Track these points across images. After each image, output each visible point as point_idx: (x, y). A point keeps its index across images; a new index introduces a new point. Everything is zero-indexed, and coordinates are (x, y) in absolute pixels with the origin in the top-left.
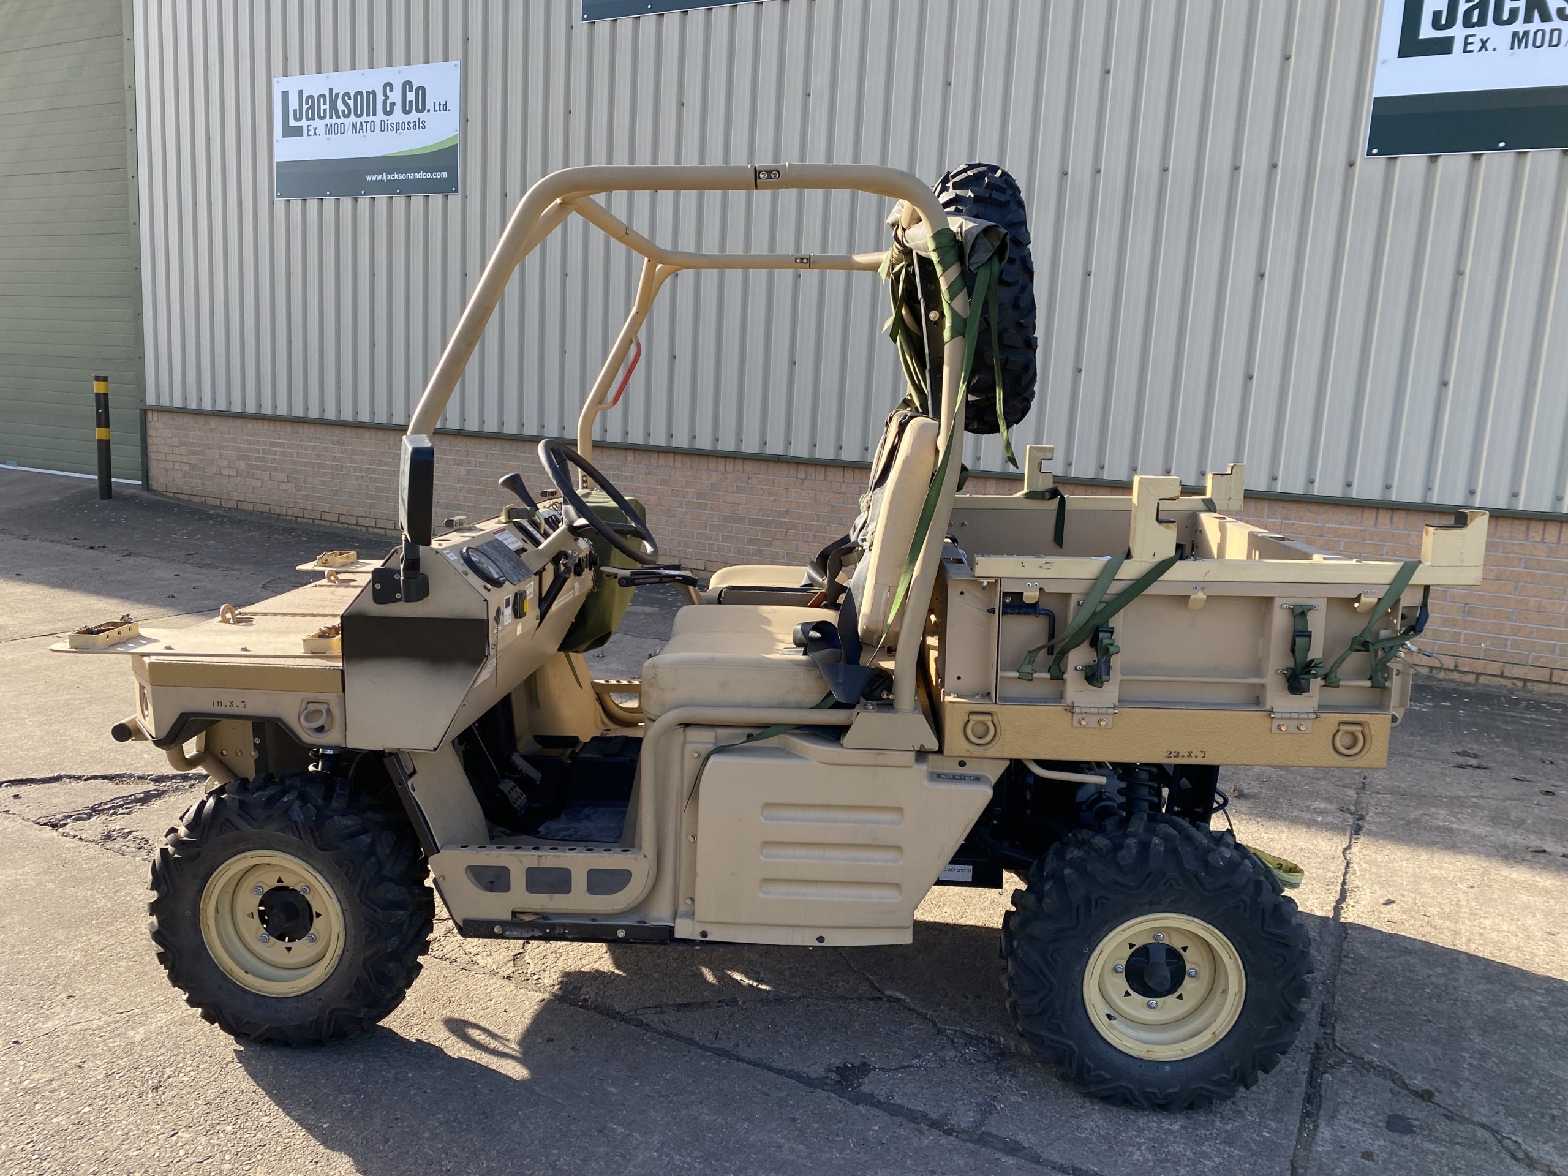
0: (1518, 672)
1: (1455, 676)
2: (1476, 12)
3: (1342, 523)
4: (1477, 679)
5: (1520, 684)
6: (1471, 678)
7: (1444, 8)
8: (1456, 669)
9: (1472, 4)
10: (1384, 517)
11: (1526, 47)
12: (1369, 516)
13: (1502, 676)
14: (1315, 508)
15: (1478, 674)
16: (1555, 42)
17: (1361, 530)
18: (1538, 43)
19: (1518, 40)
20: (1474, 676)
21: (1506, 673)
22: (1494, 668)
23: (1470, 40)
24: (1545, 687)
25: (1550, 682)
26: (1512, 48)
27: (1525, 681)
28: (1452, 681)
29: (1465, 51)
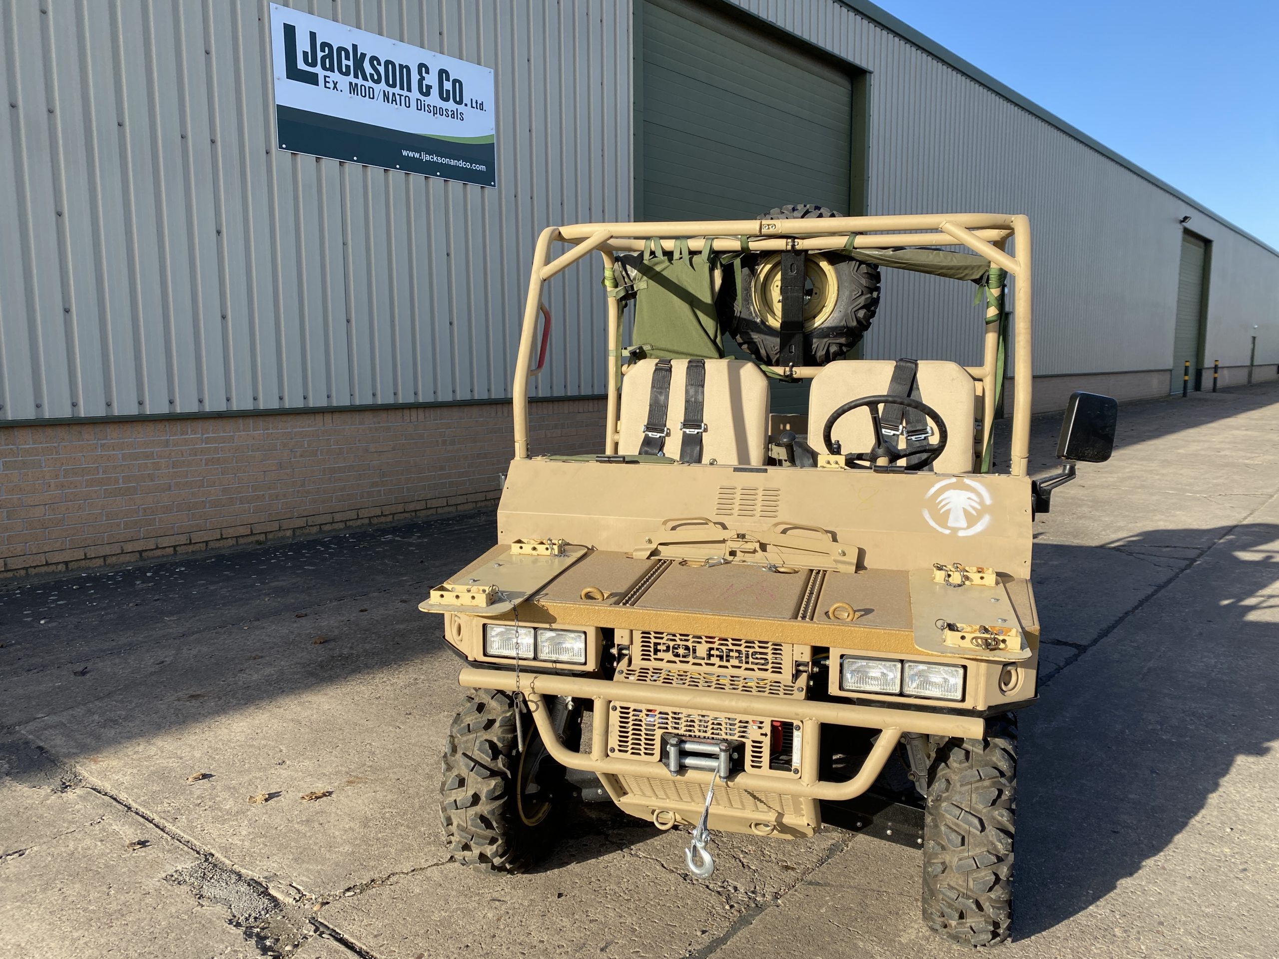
0: (412, 507)
1: (383, 519)
2: (327, 60)
3: (303, 428)
4: (393, 517)
5: (413, 514)
6: (390, 518)
7: (309, 50)
8: (382, 515)
9: (324, 54)
10: (328, 418)
11: (357, 95)
12: (319, 418)
13: (405, 512)
14: (284, 418)
15: (393, 514)
16: (371, 96)
17: (316, 430)
18: (363, 95)
19: (353, 88)
20: (391, 516)
21: (406, 510)
22: (400, 508)
23: (327, 79)
24: (424, 512)
25: (427, 509)
26: (351, 93)
27: (416, 511)
28: (382, 523)
29: (326, 87)
